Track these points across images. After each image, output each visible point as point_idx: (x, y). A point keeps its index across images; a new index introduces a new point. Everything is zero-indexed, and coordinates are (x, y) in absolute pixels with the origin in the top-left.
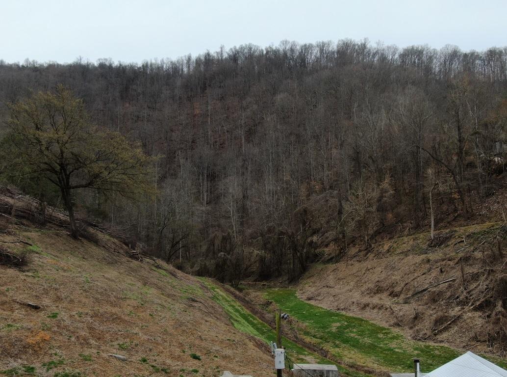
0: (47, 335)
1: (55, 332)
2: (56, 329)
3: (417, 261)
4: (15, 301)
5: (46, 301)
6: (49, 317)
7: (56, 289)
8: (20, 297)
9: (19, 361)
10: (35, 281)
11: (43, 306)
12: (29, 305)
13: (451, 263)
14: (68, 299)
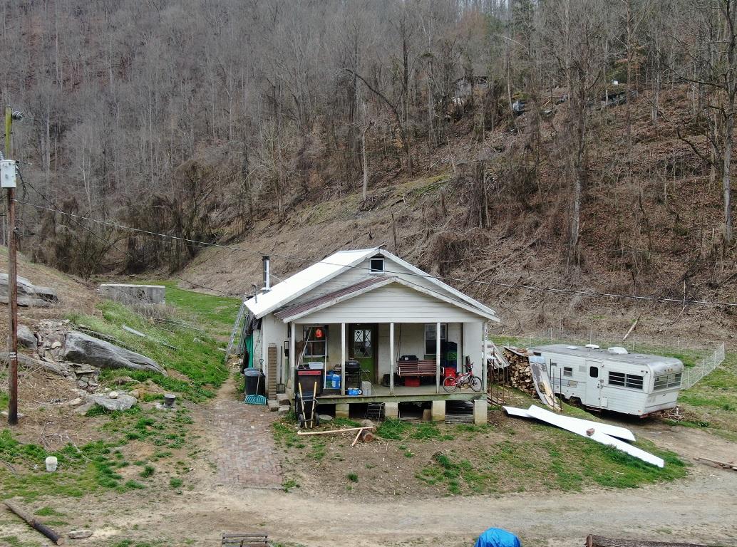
3: (342, 228)
13: (384, 227)
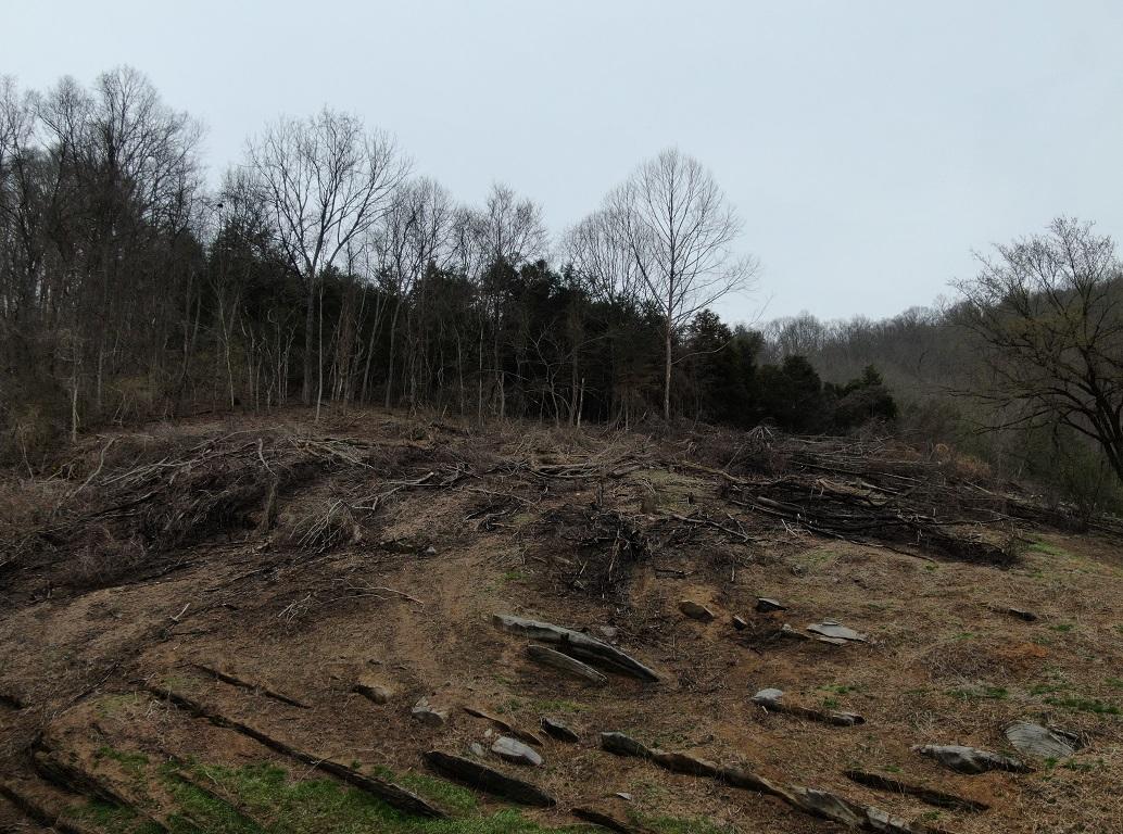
0: (1042, 651)
1: (1059, 649)
2: (1062, 644)
4: (983, 605)
5: (1050, 609)
6: (1051, 628)
7: (1073, 592)
8: (994, 601)
9: (979, 681)
10: (1030, 580)
11: (1043, 616)
12: (1013, 613)
14: (1101, 607)
